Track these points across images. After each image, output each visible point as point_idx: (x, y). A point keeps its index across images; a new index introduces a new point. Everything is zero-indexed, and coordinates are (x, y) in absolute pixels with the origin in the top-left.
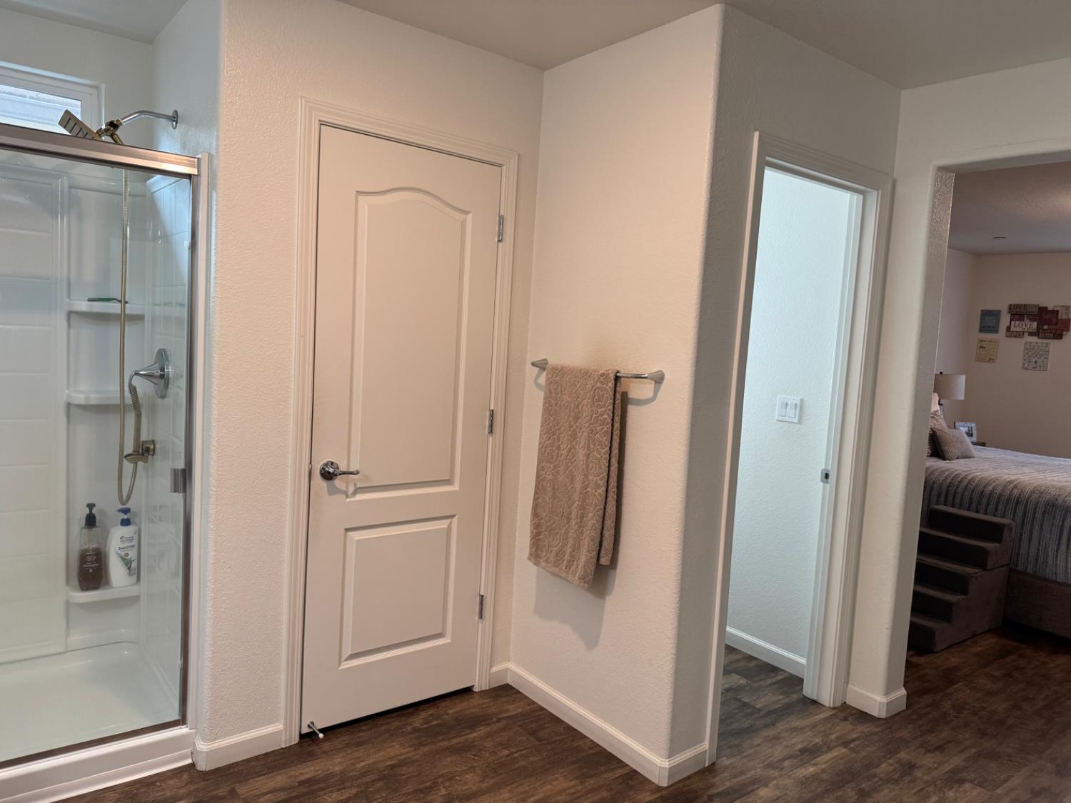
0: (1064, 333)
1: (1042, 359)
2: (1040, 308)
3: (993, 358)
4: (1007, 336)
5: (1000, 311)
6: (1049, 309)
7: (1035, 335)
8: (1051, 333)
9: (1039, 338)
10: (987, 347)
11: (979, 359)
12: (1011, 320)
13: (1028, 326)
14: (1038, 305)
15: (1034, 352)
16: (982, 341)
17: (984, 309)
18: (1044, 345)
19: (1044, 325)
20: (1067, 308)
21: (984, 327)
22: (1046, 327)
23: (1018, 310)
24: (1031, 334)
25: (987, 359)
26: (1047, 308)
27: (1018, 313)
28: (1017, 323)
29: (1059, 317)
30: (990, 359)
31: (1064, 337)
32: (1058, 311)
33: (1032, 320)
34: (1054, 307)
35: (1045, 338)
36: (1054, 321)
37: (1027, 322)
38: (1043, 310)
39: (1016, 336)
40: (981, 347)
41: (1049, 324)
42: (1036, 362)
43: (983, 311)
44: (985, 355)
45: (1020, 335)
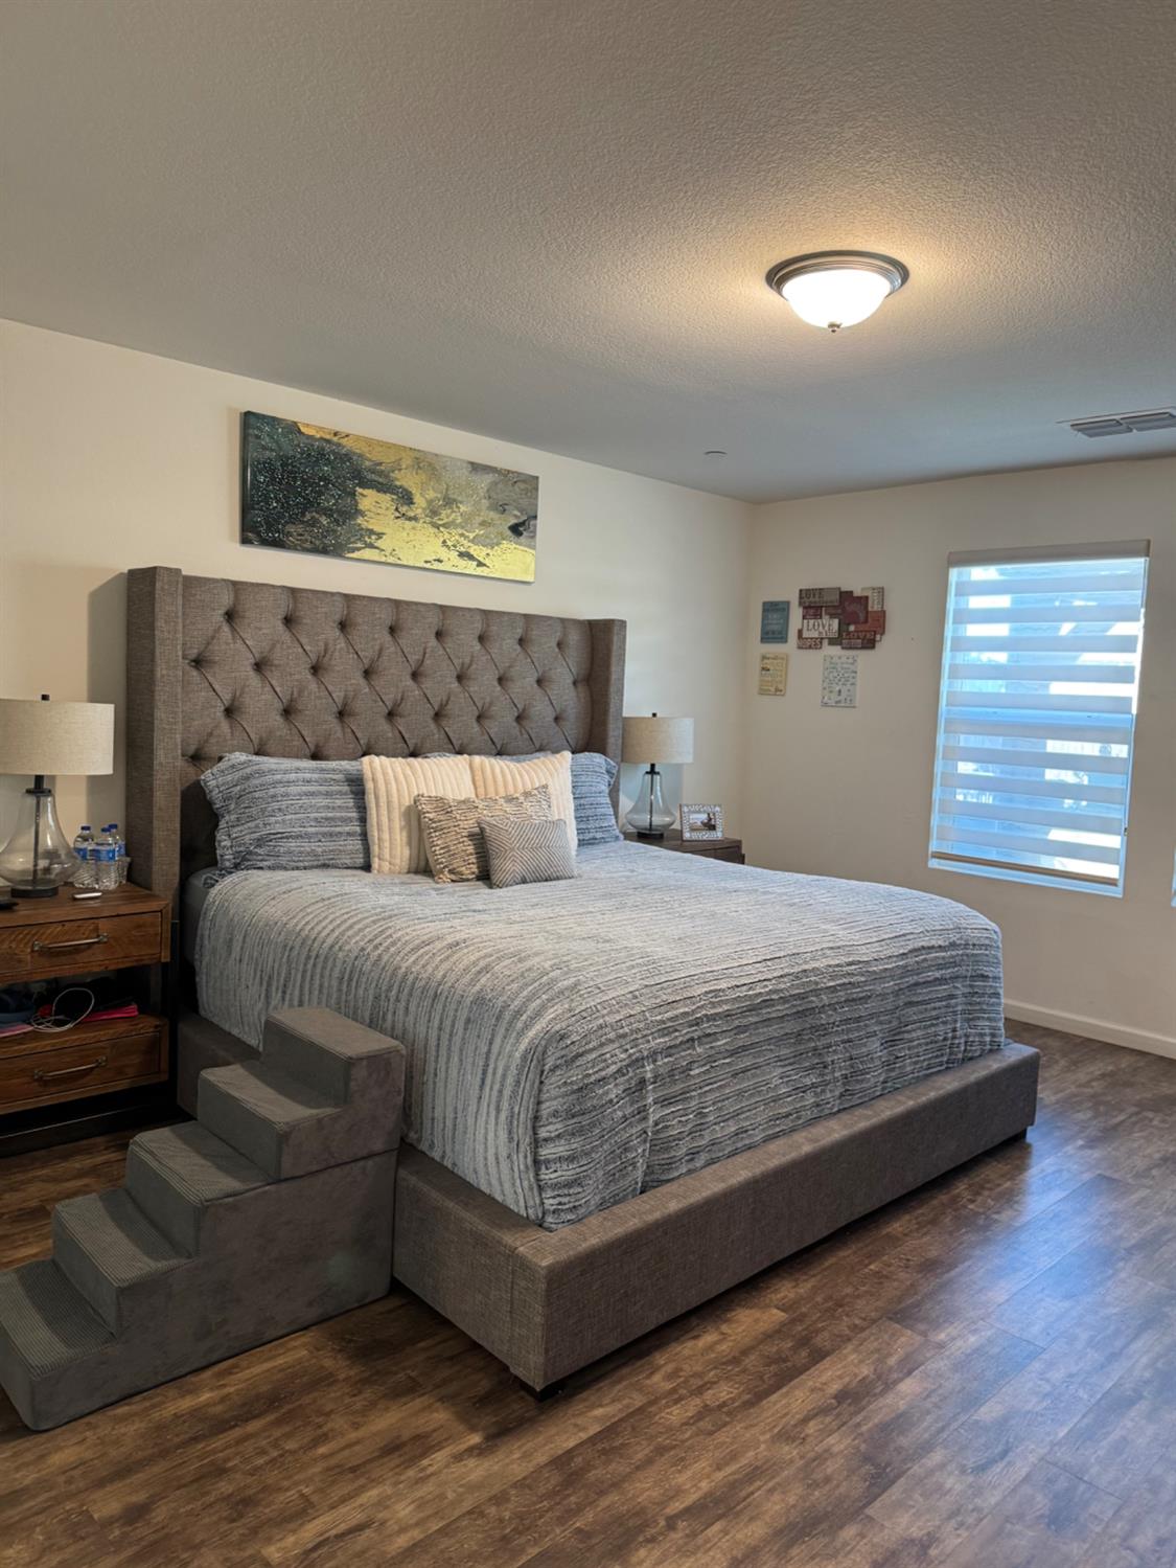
0: (878, 637)
1: (849, 686)
2: (841, 593)
3: (781, 687)
4: (800, 648)
5: (788, 603)
6: (855, 595)
7: (837, 644)
8: (858, 638)
9: (843, 648)
10: (772, 668)
11: (763, 692)
12: (804, 618)
13: (826, 628)
14: (839, 588)
15: (836, 674)
16: (764, 658)
17: (767, 600)
18: (851, 661)
19: (849, 624)
20: (881, 591)
21: (767, 633)
22: (852, 628)
23: (812, 599)
24: (832, 642)
25: (773, 689)
26: (851, 592)
27: (813, 604)
28: (812, 622)
29: (870, 609)
30: (777, 690)
31: (877, 645)
32: (867, 598)
33: (832, 616)
34: (863, 589)
35: (851, 648)
36: (862, 617)
37: (826, 619)
38: (846, 596)
39: (810, 647)
40: (763, 669)
41: (855, 623)
42: (840, 691)
43: (764, 604)
44: (772, 683)
45: (815, 644)
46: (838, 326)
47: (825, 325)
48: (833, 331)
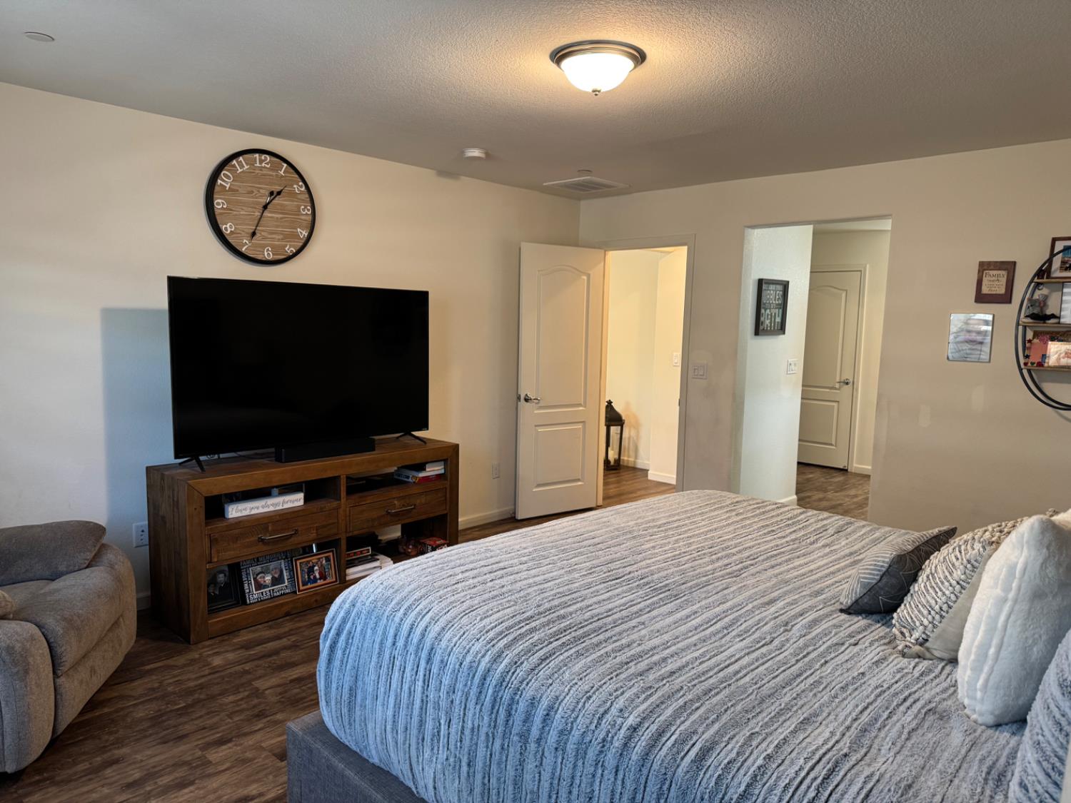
46: (599, 91)
47: (591, 91)
48: (596, 95)
